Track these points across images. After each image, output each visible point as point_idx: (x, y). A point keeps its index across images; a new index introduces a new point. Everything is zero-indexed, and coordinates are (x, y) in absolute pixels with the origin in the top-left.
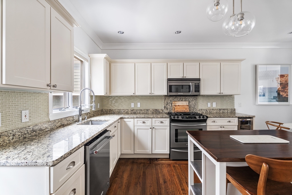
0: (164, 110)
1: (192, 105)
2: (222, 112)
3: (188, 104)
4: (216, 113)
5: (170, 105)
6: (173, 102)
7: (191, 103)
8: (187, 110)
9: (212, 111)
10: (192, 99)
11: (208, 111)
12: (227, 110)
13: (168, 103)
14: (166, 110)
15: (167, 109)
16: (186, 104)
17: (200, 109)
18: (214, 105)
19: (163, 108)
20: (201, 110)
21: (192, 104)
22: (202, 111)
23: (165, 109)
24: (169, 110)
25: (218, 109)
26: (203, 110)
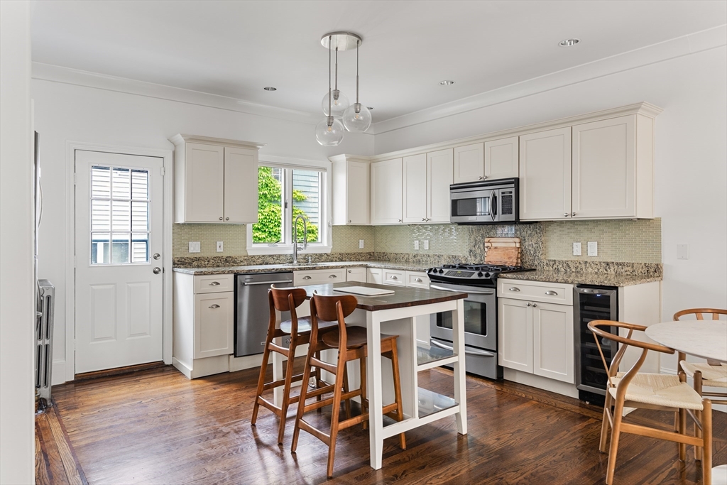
0: (469, 258)
1: (530, 248)
2: (613, 273)
3: (518, 245)
4: (596, 273)
5: (482, 246)
6: (486, 240)
7: (527, 243)
8: (511, 260)
9: (583, 266)
10: (529, 232)
11: (572, 267)
12: (629, 268)
13: (476, 241)
14: (473, 258)
15: (475, 256)
16: (514, 245)
17: (549, 261)
18: (593, 249)
19: (468, 254)
20: (551, 263)
21: (529, 245)
22: (555, 266)
23: (470, 255)
24: (479, 258)
25: (600, 263)
26: (557, 264)
